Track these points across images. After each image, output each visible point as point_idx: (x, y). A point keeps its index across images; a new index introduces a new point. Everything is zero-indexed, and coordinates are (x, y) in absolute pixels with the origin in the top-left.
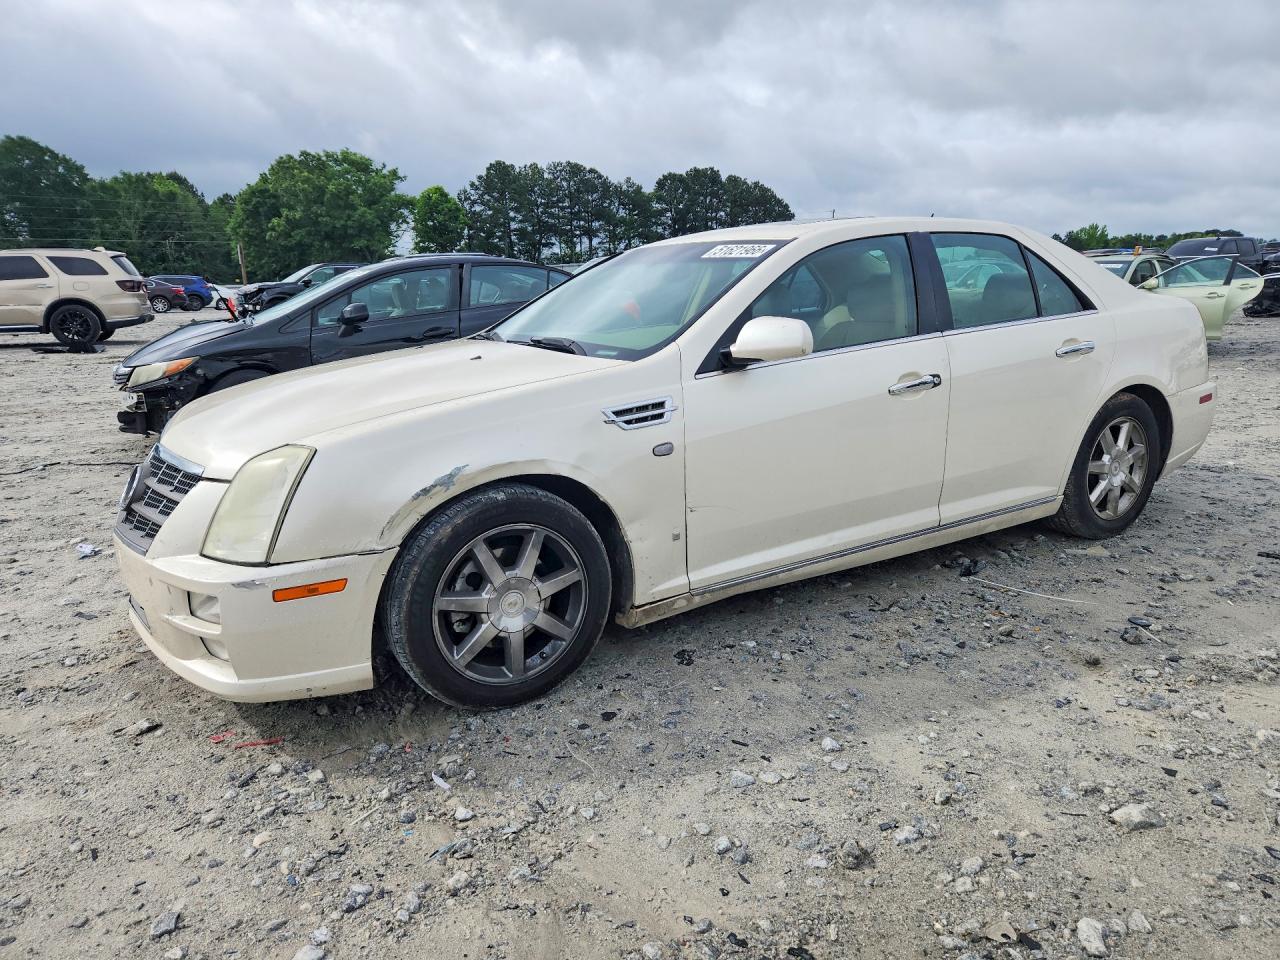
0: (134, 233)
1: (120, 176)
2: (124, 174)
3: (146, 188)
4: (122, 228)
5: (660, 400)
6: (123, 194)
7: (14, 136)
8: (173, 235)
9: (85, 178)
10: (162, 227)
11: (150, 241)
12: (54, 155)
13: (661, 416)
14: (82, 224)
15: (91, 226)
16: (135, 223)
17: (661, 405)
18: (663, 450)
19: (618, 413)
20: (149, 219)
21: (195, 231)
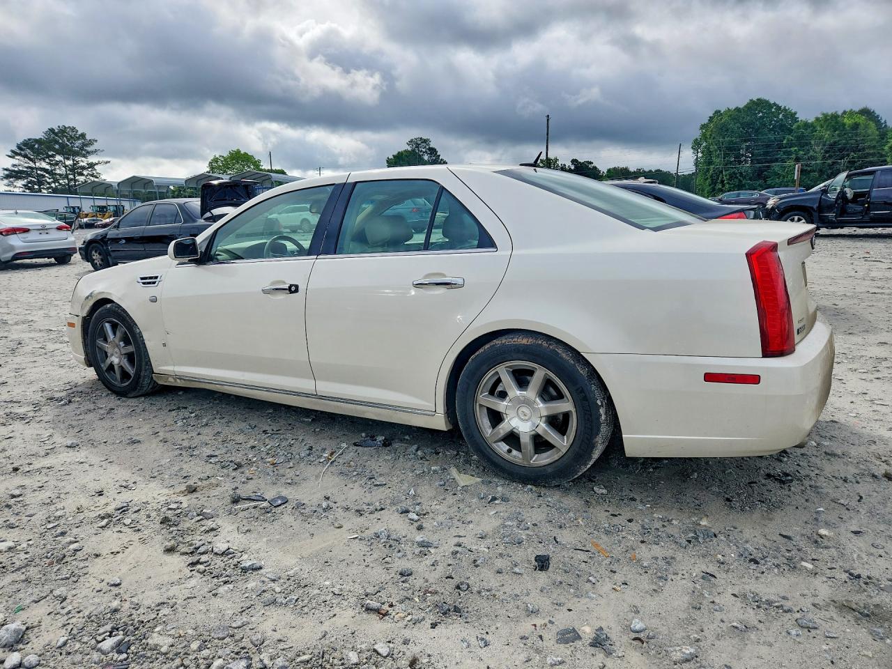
0: (819, 156)
1: (820, 116)
2: (823, 114)
3: (837, 123)
4: (811, 153)
5: (156, 275)
6: (819, 129)
7: (755, 99)
8: (848, 155)
9: (795, 120)
10: (841, 150)
11: (830, 161)
12: (779, 108)
13: (154, 283)
14: (784, 153)
15: (790, 153)
16: (822, 149)
17: (156, 277)
18: (154, 300)
19: (142, 279)
20: (833, 145)
21: (867, 151)
